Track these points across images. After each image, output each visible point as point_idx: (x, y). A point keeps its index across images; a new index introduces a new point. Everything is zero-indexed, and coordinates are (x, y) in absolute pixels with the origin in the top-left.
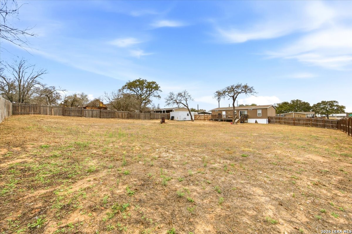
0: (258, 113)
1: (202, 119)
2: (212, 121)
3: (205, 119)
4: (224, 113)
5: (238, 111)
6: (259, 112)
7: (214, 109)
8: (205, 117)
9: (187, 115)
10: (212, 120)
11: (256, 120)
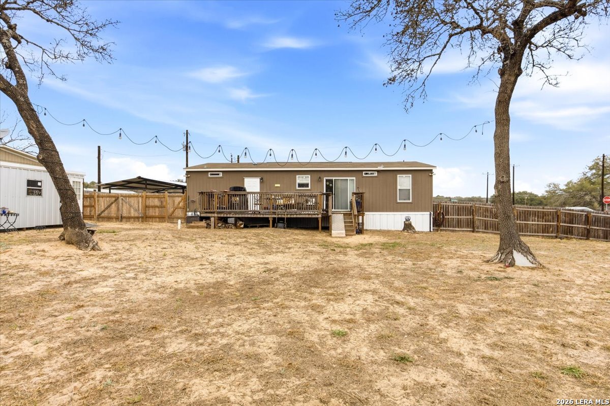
0: (399, 187)
1: (133, 214)
2: (203, 223)
3: (151, 212)
4: (252, 185)
5: (320, 180)
6: (404, 182)
7: (202, 166)
8: (147, 207)
9: (30, 193)
10: (202, 219)
11: (408, 220)
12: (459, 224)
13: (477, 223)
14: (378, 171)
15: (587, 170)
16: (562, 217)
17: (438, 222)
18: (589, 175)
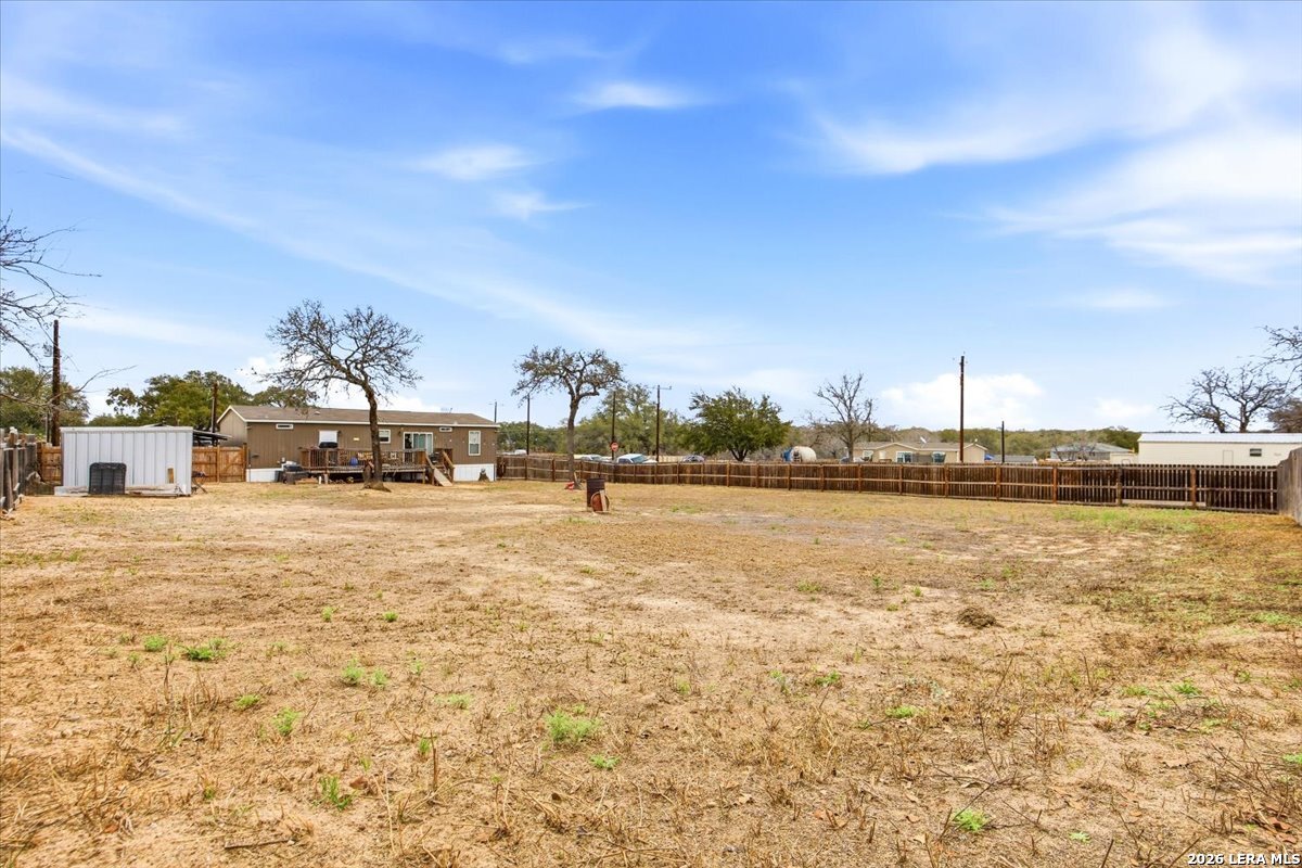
0: (469, 443)
5: (400, 434)
6: (475, 438)
12: (516, 474)
13: (529, 472)
14: (453, 427)
15: (600, 405)
16: (584, 466)
17: (500, 473)
18: (602, 410)
